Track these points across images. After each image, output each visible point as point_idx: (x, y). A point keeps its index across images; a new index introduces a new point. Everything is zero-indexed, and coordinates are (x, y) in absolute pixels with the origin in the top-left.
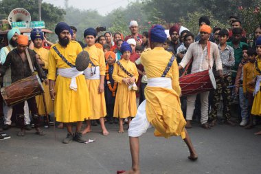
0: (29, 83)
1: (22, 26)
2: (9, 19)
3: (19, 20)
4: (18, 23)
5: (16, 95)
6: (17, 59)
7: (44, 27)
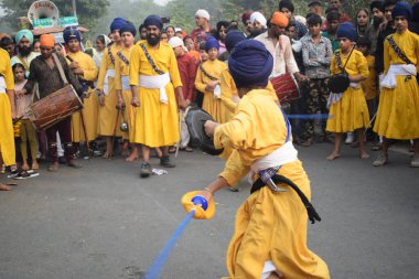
0: (62, 97)
1: (47, 24)
2: (29, 16)
3: (43, 17)
4: (43, 21)
5: (47, 114)
6: (42, 67)
7: (77, 24)
